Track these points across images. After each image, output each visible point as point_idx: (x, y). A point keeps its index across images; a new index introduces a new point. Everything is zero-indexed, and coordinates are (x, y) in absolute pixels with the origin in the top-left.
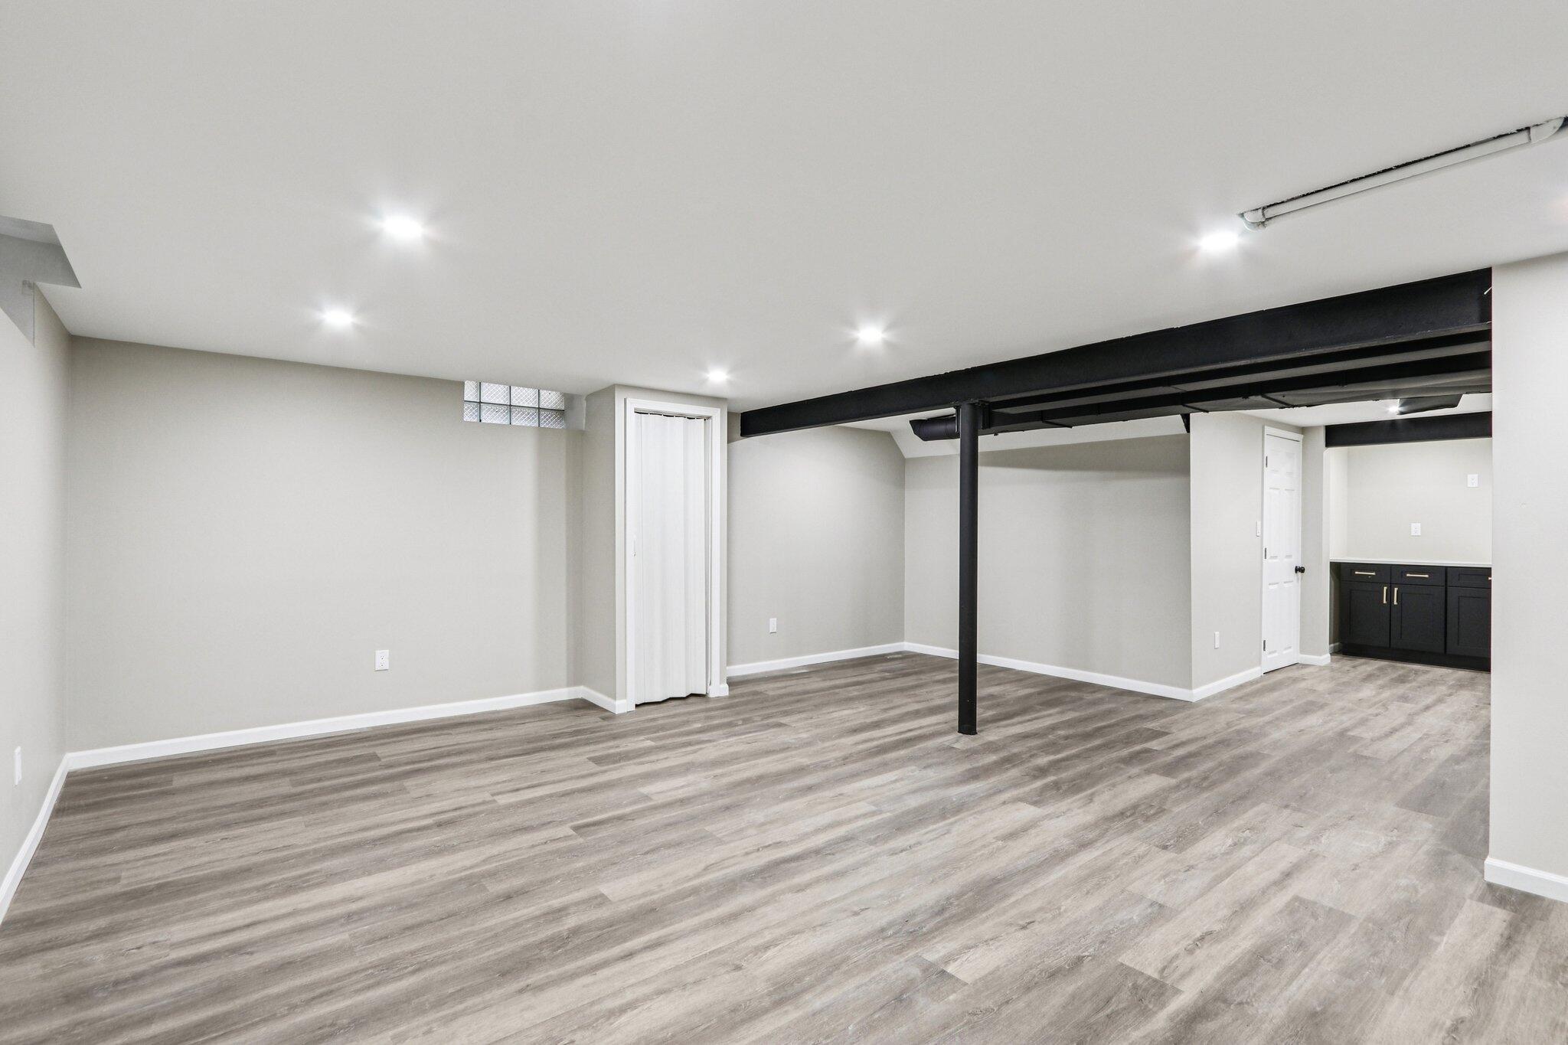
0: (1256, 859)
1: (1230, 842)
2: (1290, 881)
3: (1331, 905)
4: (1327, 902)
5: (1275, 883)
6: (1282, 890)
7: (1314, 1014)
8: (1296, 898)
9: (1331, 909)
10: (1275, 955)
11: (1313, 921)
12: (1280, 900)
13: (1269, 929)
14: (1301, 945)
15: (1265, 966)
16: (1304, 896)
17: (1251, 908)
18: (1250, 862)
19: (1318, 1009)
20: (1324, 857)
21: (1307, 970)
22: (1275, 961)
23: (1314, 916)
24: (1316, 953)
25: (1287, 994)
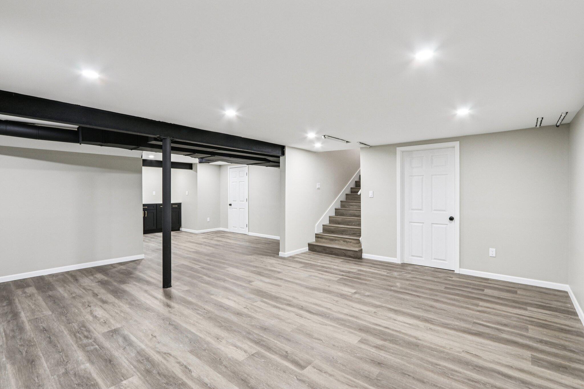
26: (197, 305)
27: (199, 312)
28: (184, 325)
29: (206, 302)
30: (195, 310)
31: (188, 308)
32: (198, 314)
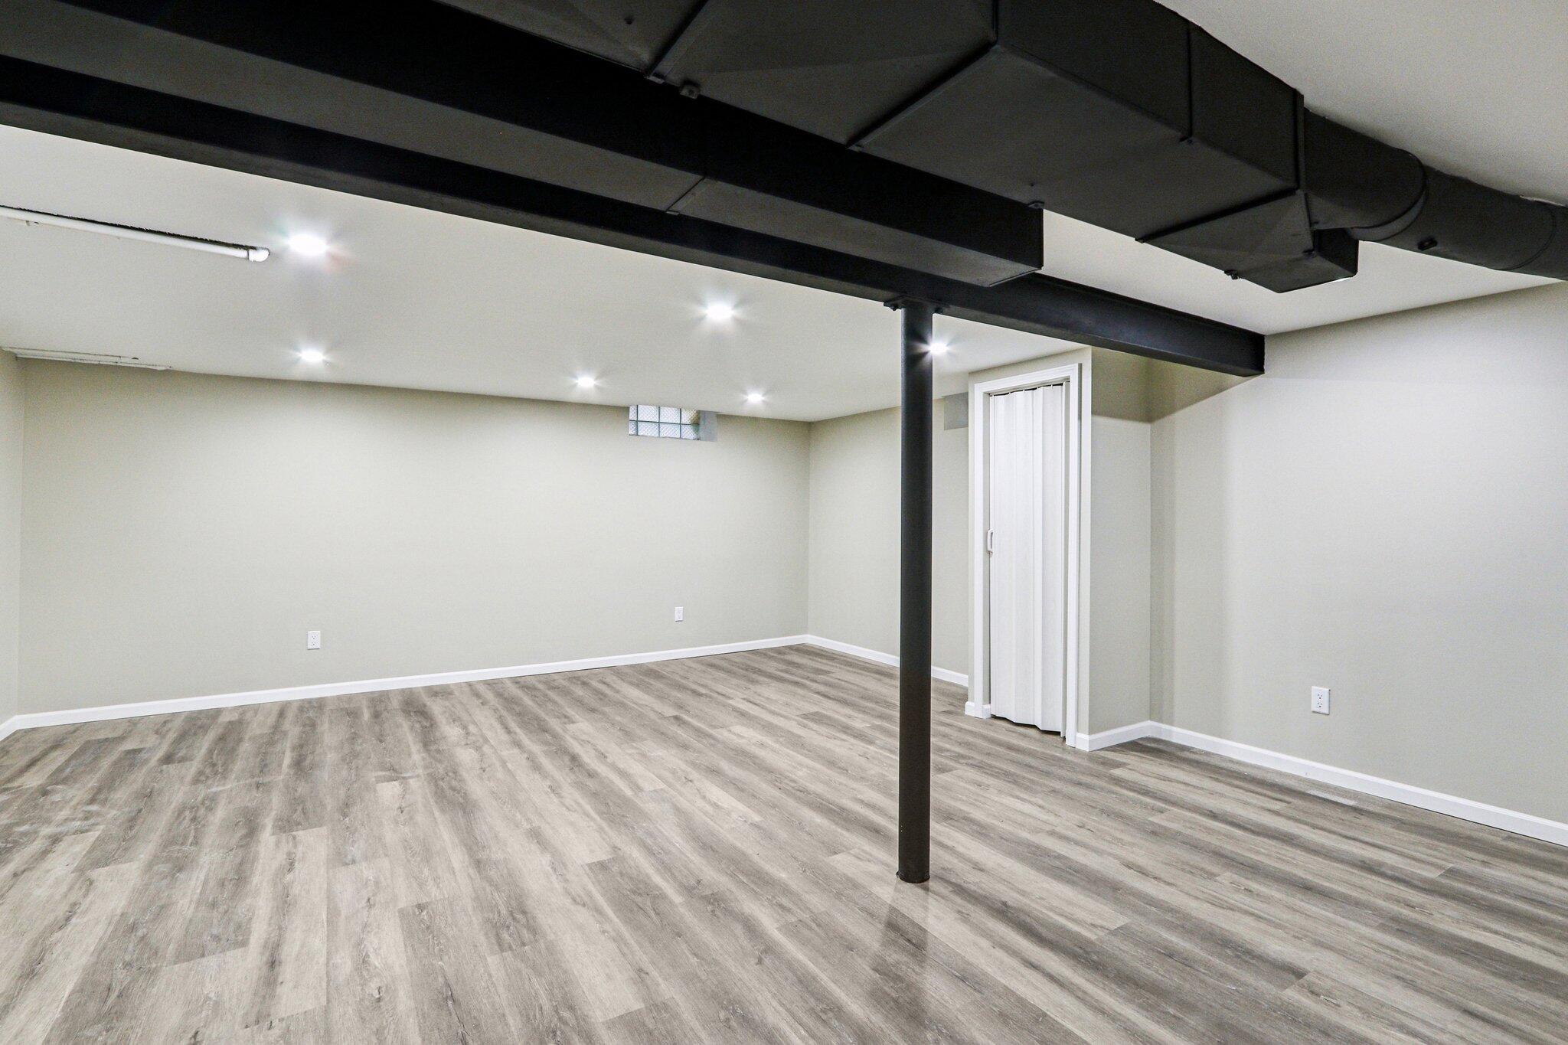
0: (323, 960)
1: (375, 961)
2: (265, 959)
3: (204, 960)
4: (211, 962)
5: (277, 946)
6: (266, 943)
7: (180, 869)
8: (244, 944)
9: (203, 955)
10: (229, 887)
11: (215, 931)
12: (259, 933)
13: (249, 901)
14: (214, 905)
15: (231, 875)
16: (239, 952)
17: (277, 907)
18: (324, 952)
19: (178, 874)
20: (247, 1027)
21: (199, 891)
22: (226, 883)
23: (217, 938)
24: (197, 907)
25: (204, 871)
26: (798, 799)
27: (793, 784)
28: (818, 766)
29: (774, 806)
30: (801, 789)
31: (818, 795)
32: (794, 781)
